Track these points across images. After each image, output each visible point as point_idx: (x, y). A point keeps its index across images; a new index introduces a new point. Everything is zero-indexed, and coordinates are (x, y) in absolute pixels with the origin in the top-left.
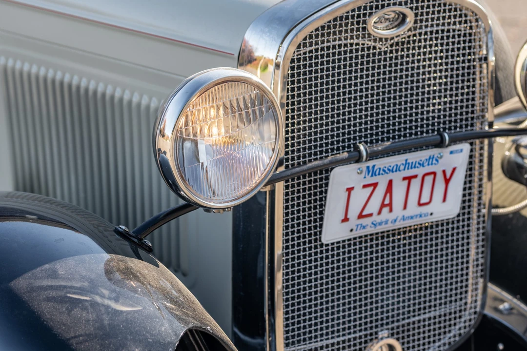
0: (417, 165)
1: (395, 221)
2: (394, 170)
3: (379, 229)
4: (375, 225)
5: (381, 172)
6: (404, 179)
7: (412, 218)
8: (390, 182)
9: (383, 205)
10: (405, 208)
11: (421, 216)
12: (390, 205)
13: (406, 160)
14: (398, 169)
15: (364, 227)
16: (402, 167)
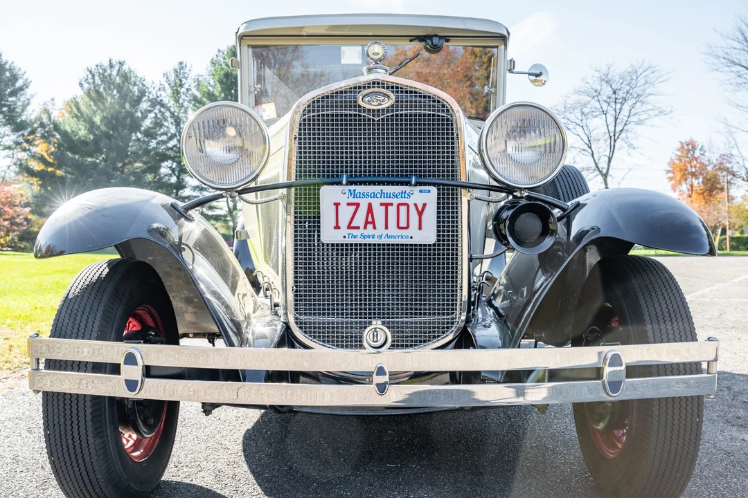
0: (391, 196)
1: (381, 237)
2: (372, 196)
3: (368, 241)
4: (364, 237)
5: (361, 196)
6: (382, 204)
7: (395, 237)
8: (370, 205)
9: (367, 223)
10: (386, 228)
11: (402, 237)
12: (373, 223)
13: (382, 191)
14: (375, 196)
15: (355, 237)
16: (379, 196)
